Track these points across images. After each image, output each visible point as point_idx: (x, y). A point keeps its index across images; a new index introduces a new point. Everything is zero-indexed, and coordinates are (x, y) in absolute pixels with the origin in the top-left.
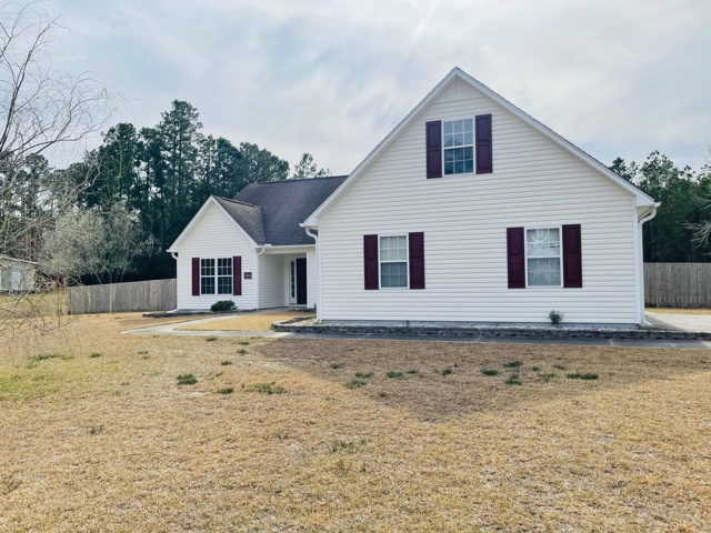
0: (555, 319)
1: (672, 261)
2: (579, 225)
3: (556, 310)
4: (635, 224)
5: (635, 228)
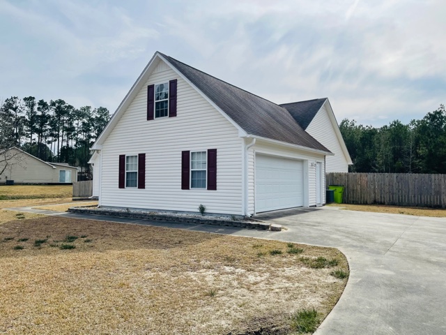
0: (202, 209)
1: (365, 172)
2: (216, 150)
3: (203, 204)
4: (243, 148)
5: (243, 152)
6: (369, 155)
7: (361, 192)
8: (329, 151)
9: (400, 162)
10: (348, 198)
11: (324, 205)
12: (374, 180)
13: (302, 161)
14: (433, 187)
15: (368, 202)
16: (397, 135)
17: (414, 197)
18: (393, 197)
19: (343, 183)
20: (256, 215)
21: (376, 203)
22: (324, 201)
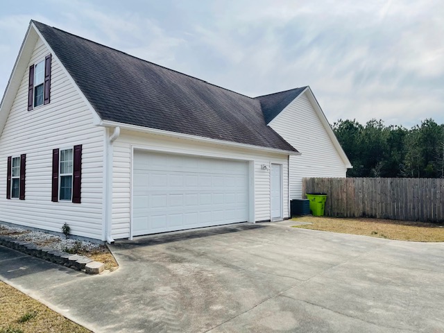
2: (81, 146)
3: (68, 222)
4: (104, 143)
5: (104, 148)
6: (396, 157)
7: (347, 202)
8: (294, 150)
9: (431, 166)
10: (331, 209)
11: (286, 219)
12: (363, 186)
13: (247, 162)
14: (438, 196)
15: (356, 215)
16: (429, 135)
17: (414, 209)
18: (386, 209)
19: (325, 190)
20: (132, 239)
21: (365, 216)
22: (286, 214)
